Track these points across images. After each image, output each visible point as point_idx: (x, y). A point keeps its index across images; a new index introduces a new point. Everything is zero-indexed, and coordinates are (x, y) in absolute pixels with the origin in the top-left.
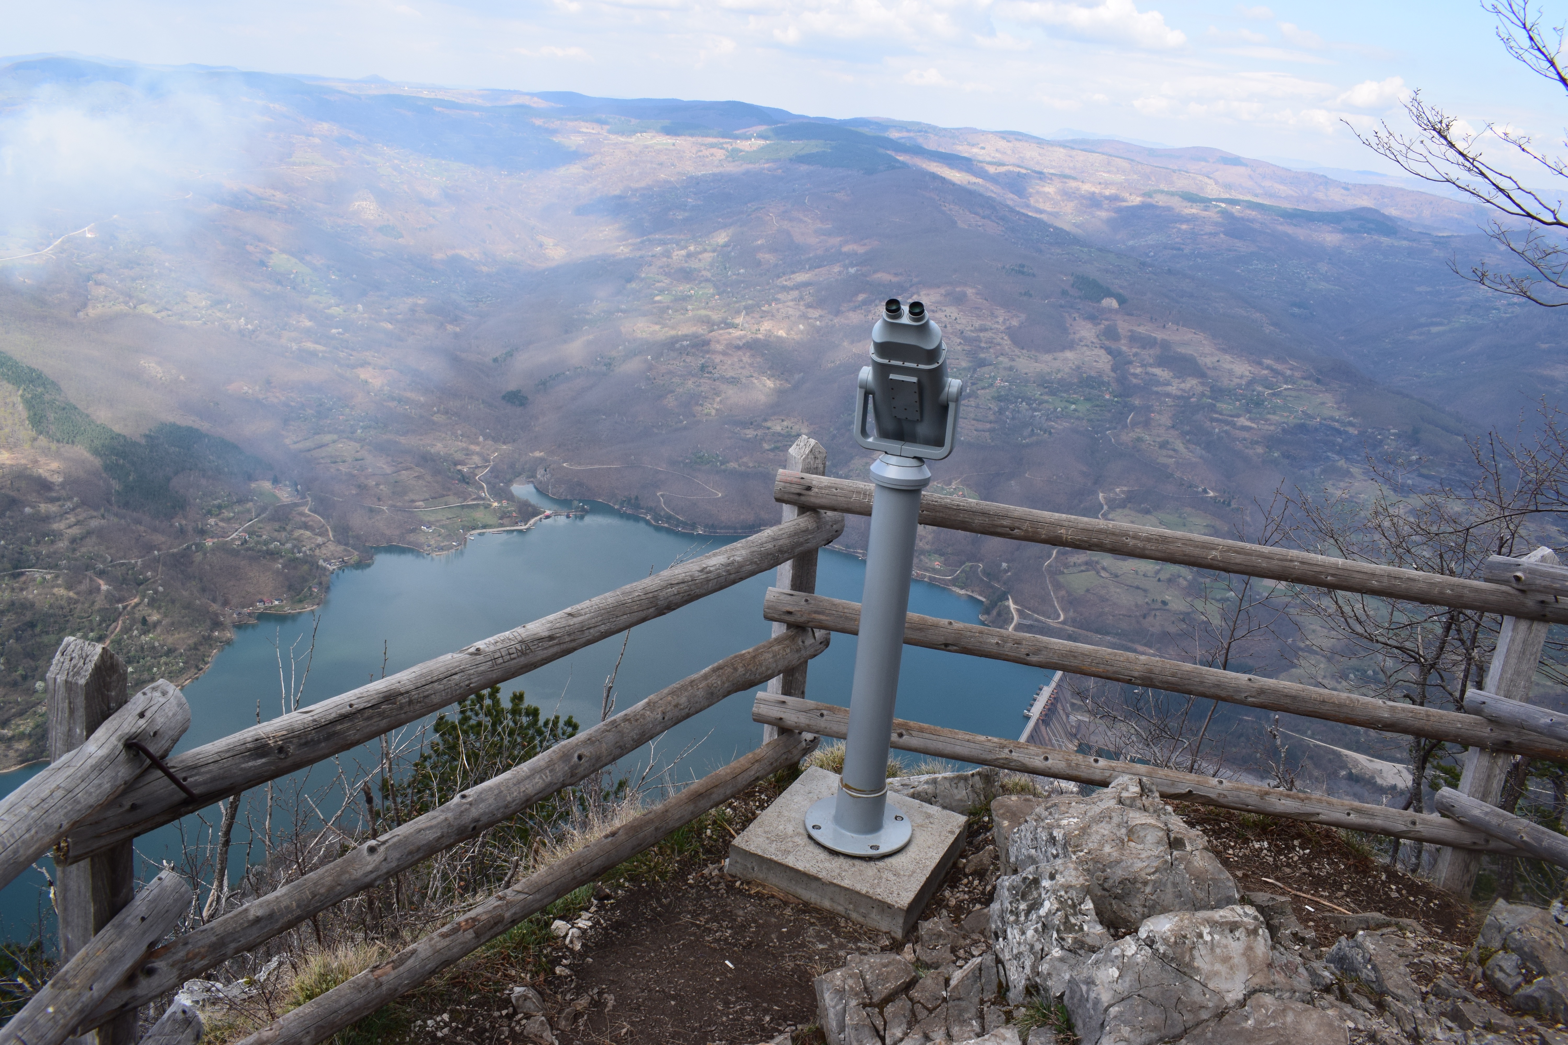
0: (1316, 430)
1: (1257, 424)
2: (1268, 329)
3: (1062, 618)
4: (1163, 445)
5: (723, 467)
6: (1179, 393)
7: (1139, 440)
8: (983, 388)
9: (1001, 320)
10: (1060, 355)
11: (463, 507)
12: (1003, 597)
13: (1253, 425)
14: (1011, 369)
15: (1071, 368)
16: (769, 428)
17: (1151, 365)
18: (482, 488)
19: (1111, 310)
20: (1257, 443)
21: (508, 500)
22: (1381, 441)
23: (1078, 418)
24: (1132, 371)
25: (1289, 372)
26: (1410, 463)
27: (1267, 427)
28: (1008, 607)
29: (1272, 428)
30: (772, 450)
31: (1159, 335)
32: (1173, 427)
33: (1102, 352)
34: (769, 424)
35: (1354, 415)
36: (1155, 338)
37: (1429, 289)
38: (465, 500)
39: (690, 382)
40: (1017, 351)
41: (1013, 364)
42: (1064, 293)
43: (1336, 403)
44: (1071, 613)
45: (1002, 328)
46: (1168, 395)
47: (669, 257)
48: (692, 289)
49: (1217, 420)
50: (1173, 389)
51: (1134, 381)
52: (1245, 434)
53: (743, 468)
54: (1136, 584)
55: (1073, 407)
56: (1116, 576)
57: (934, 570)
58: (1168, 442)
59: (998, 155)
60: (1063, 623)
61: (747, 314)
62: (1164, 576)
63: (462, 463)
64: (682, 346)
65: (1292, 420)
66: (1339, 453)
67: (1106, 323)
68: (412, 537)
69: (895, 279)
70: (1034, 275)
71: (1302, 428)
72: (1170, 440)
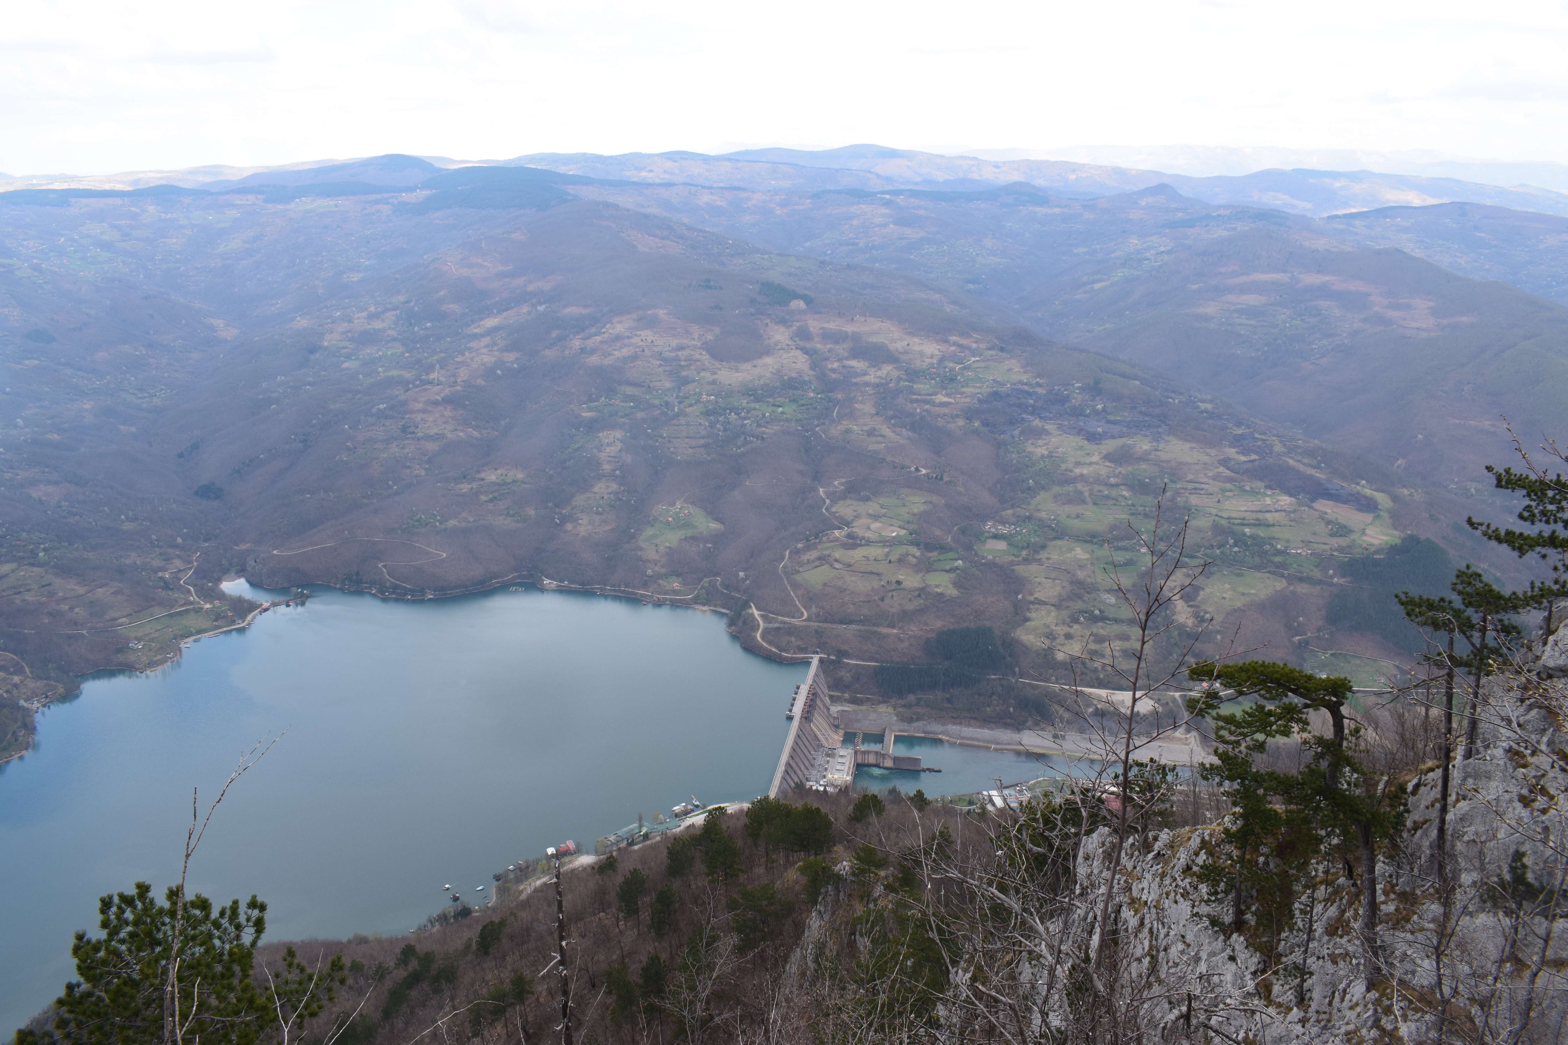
0: (1008, 395)
1: (954, 398)
2: (948, 308)
3: (806, 615)
4: (871, 433)
5: (443, 527)
6: (877, 381)
7: (848, 431)
8: (690, 406)
9: (696, 336)
10: (759, 362)
11: (171, 616)
12: (746, 605)
13: (950, 400)
14: (714, 382)
15: (772, 373)
16: (483, 479)
17: (847, 359)
18: (189, 591)
19: (801, 312)
20: (957, 416)
21: (219, 599)
22: (1068, 396)
23: (787, 420)
24: (830, 366)
25: (974, 345)
26: (1096, 413)
27: (963, 400)
28: (753, 614)
29: (968, 400)
30: (491, 501)
31: (849, 329)
32: (877, 414)
33: (798, 353)
34: (483, 475)
35: (1039, 376)
36: (846, 332)
37: (1086, 250)
38: (172, 607)
39: (394, 445)
40: (717, 364)
41: (715, 377)
42: (753, 301)
43: (1022, 367)
44: (814, 609)
45: (699, 344)
46: (867, 384)
47: (350, 321)
48: (379, 350)
49: (917, 401)
50: (871, 378)
51: (834, 376)
52: (945, 410)
53: (464, 524)
54: (869, 570)
55: (780, 409)
56: (850, 566)
57: (675, 592)
58: (875, 429)
59: (666, 176)
60: (809, 619)
61: (442, 368)
62: (894, 557)
63: (163, 569)
64: (379, 410)
65: (986, 390)
66: (1032, 414)
67: (798, 324)
68: (121, 658)
69: (585, 311)
70: (721, 288)
71: (996, 395)
72: (877, 427)
